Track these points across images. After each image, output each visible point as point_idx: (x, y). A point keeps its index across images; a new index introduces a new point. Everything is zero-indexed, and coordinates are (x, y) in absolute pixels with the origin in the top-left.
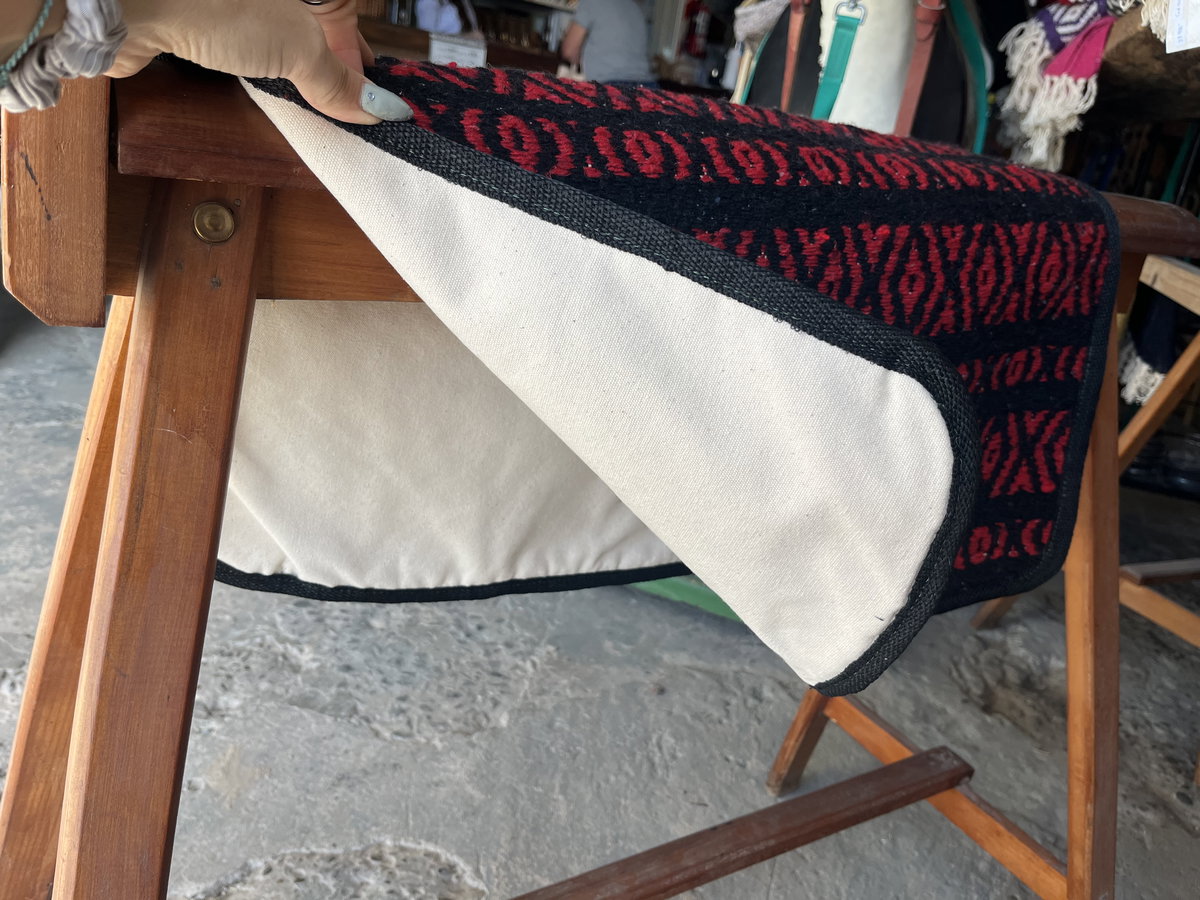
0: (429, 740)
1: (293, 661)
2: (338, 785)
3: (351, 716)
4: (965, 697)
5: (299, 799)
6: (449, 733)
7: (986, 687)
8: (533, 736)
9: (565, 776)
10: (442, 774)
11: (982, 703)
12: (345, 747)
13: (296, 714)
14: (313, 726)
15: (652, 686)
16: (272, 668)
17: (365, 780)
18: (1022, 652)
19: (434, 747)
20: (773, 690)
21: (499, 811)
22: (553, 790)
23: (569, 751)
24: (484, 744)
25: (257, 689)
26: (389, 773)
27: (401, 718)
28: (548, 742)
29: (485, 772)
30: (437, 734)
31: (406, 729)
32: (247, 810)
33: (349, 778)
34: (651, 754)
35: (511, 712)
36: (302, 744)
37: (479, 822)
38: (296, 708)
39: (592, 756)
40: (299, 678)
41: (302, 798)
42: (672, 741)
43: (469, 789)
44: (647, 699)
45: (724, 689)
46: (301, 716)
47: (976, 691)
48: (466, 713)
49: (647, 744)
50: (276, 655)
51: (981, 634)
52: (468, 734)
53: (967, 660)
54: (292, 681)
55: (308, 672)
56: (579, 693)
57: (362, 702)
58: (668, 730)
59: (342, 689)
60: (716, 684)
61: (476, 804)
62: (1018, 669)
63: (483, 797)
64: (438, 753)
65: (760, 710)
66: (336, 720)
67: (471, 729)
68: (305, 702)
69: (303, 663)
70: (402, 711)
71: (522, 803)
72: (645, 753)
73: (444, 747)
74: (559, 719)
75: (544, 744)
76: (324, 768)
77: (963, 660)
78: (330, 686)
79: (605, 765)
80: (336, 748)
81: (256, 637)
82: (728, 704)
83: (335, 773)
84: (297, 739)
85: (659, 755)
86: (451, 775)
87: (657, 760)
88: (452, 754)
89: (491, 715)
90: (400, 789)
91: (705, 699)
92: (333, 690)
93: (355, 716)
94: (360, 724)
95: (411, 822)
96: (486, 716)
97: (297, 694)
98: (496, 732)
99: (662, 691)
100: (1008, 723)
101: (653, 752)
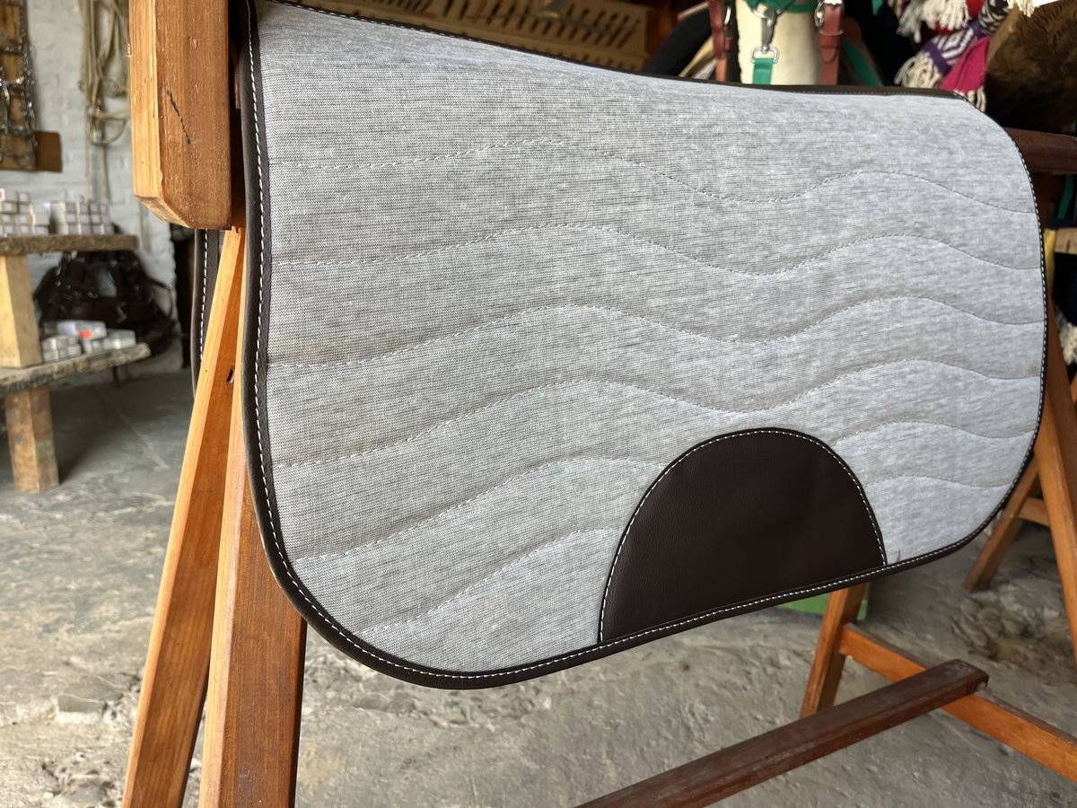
0: (482, 726)
1: (354, 673)
2: (407, 768)
3: (410, 712)
4: (970, 649)
5: (374, 783)
6: (499, 718)
7: (988, 638)
8: (575, 714)
9: (609, 744)
10: (498, 751)
11: (987, 652)
12: (408, 737)
13: (361, 714)
14: (378, 722)
15: (677, 664)
16: (336, 680)
17: (430, 762)
18: (1016, 607)
19: (488, 730)
20: (789, 658)
21: (555, 778)
22: (600, 757)
23: (610, 724)
24: (532, 724)
25: (325, 697)
26: (451, 755)
27: (455, 709)
28: (590, 718)
29: (536, 746)
30: (489, 720)
31: (461, 718)
32: (329, 794)
33: (415, 762)
34: (686, 721)
35: (552, 697)
36: (371, 737)
37: (538, 787)
38: (361, 709)
39: (632, 726)
40: (361, 686)
41: (376, 782)
42: (703, 707)
43: (525, 762)
44: (674, 676)
45: (743, 661)
46: (367, 715)
47: (980, 643)
48: (512, 701)
49: (680, 712)
50: (338, 669)
51: (975, 596)
52: (516, 717)
53: (966, 619)
54: (355, 688)
55: (368, 680)
56: (611, 676)
57: (419, 700)
58: (698, 699)
59: (400, 691)
60: (735, 658)
61: (531, 773)
62: (1015, 622)
63: (538, 767)
64: (492, 734)
65: (780, 676)
66: (397, 715)
67: (519, 714)
68: (368, 704)
69: (362, 674)
70: (456, 704)
71: (573, 769)
72: (680, 720)
73: (497, 729)
74: (596, 698)
75: (586, 719)
76: (393, 755)
77: (962, 620)
78: (389, 689)
79: (645, 733)
80: (401, 738)
81: (319, 656)
82: (749, 673)
83: (402, 759)
84: (366, 734)
85: (693, 720)
86: (506, 752)
87: (691, 723)
88: (505, 734)
89: (534, 701)
90: (462, 767)
91: (728, 671)
92: (392, 692)
93: (414, 711)
94: (419, 716)
95: (476, 793)
96: (531, 702)
97: (361, 698)
98: (542, 714)
99: (686, 667)
100: (1013, 666)
101: (688, 718)
